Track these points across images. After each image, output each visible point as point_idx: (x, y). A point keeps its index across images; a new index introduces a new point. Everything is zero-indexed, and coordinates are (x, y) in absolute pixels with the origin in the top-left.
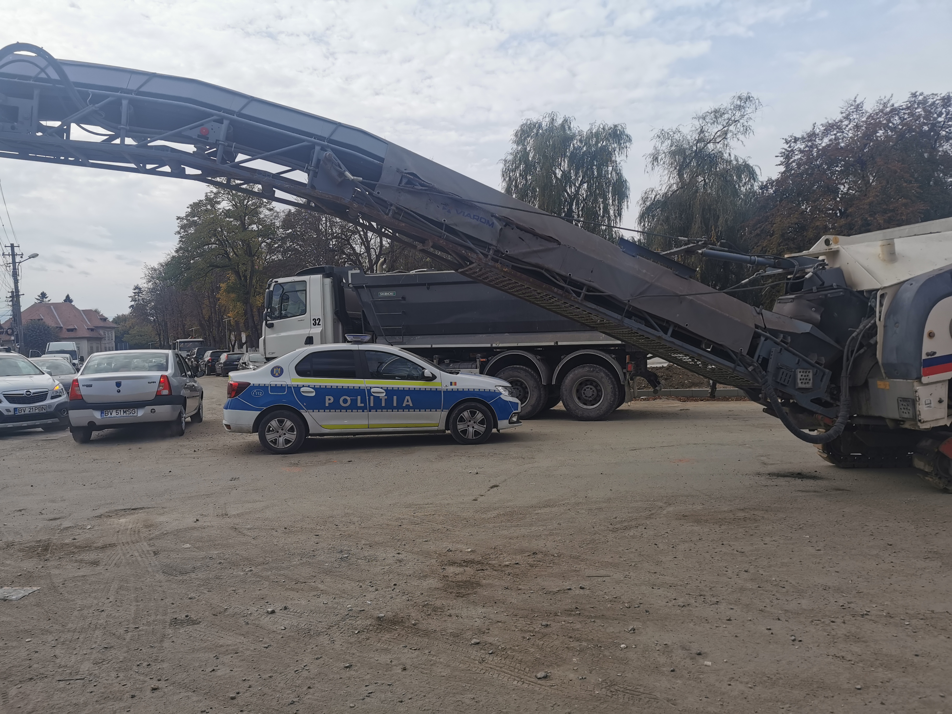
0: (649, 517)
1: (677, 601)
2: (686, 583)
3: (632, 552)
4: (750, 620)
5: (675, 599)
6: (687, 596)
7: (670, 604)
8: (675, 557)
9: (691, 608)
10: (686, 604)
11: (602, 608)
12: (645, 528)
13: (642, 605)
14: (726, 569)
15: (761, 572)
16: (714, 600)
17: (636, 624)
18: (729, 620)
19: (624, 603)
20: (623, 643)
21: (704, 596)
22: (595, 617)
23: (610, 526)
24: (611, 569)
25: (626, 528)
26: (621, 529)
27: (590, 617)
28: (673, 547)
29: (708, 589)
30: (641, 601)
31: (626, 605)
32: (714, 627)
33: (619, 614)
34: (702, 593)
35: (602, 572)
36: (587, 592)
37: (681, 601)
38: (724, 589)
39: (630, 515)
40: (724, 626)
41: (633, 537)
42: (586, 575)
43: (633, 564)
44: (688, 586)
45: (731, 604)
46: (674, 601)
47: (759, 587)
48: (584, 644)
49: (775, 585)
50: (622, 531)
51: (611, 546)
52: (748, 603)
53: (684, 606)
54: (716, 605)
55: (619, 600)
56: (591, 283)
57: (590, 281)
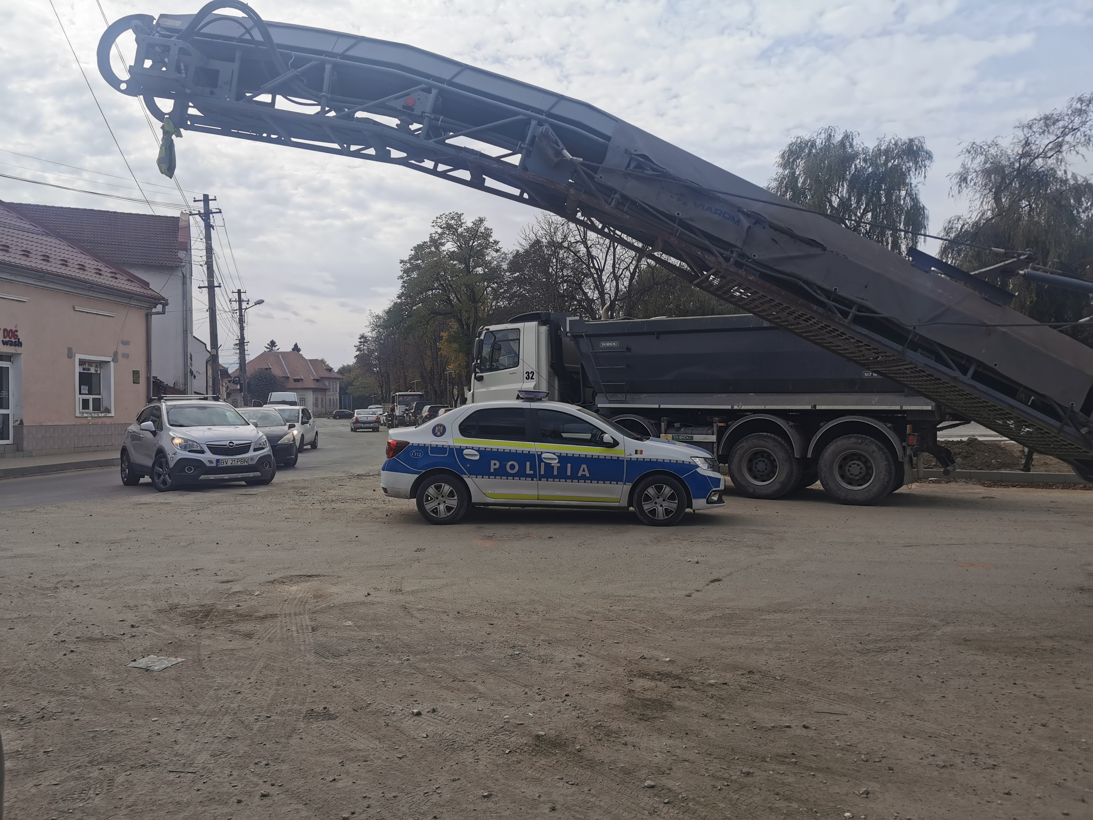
0: (915, 638)
1: (936, 758)
2: (953, 733)
3: (883, 685)
4: (1040, 798)
5: (933, 756)
6: (951, 754)
7: (925, 762)
8: (944, 697)
9: (954, 771)
10: (948, 764)
11: (828, 758)
12: (907, 653)
13: (885, 759)
14: (1015, 720)
15: (1066, 728)
16: (991, 762)
17: (873, 786)
18: (1007, 794)
19: (860, 753)
20: (848, 811)
21: (977, 754)
22: (817, 769)
23: (859, 646)
24: (850, 705)
25: (881, 651)
26: (873, 651)
27: (810, 769)
28: (943, 682)
29: (983, 745)
30: (885, 754)
31: (863, 757)
32: (984, 802)
33: (851, 768)
34: (974, 751)
35: (837, 708)
36: (812, 733)
37: (940, 760)
38: (1007, 748)
39: (890, 633)
40: (999, 802)
41: (889, 664)
42: (815, 709)
43: (882, 701)
44: (955, 740)
45: (1014, 770)
46: (931, 758)
47: (1059, 750)
48: (795, 805)
49: (1085, 750)
50: (874, 654)
51: (855, 672)
52: (1040, 772)
53: (944, 766)
54: (992, 771)
55: (855, 749)
56: (864, 301)
57: (863, 299)
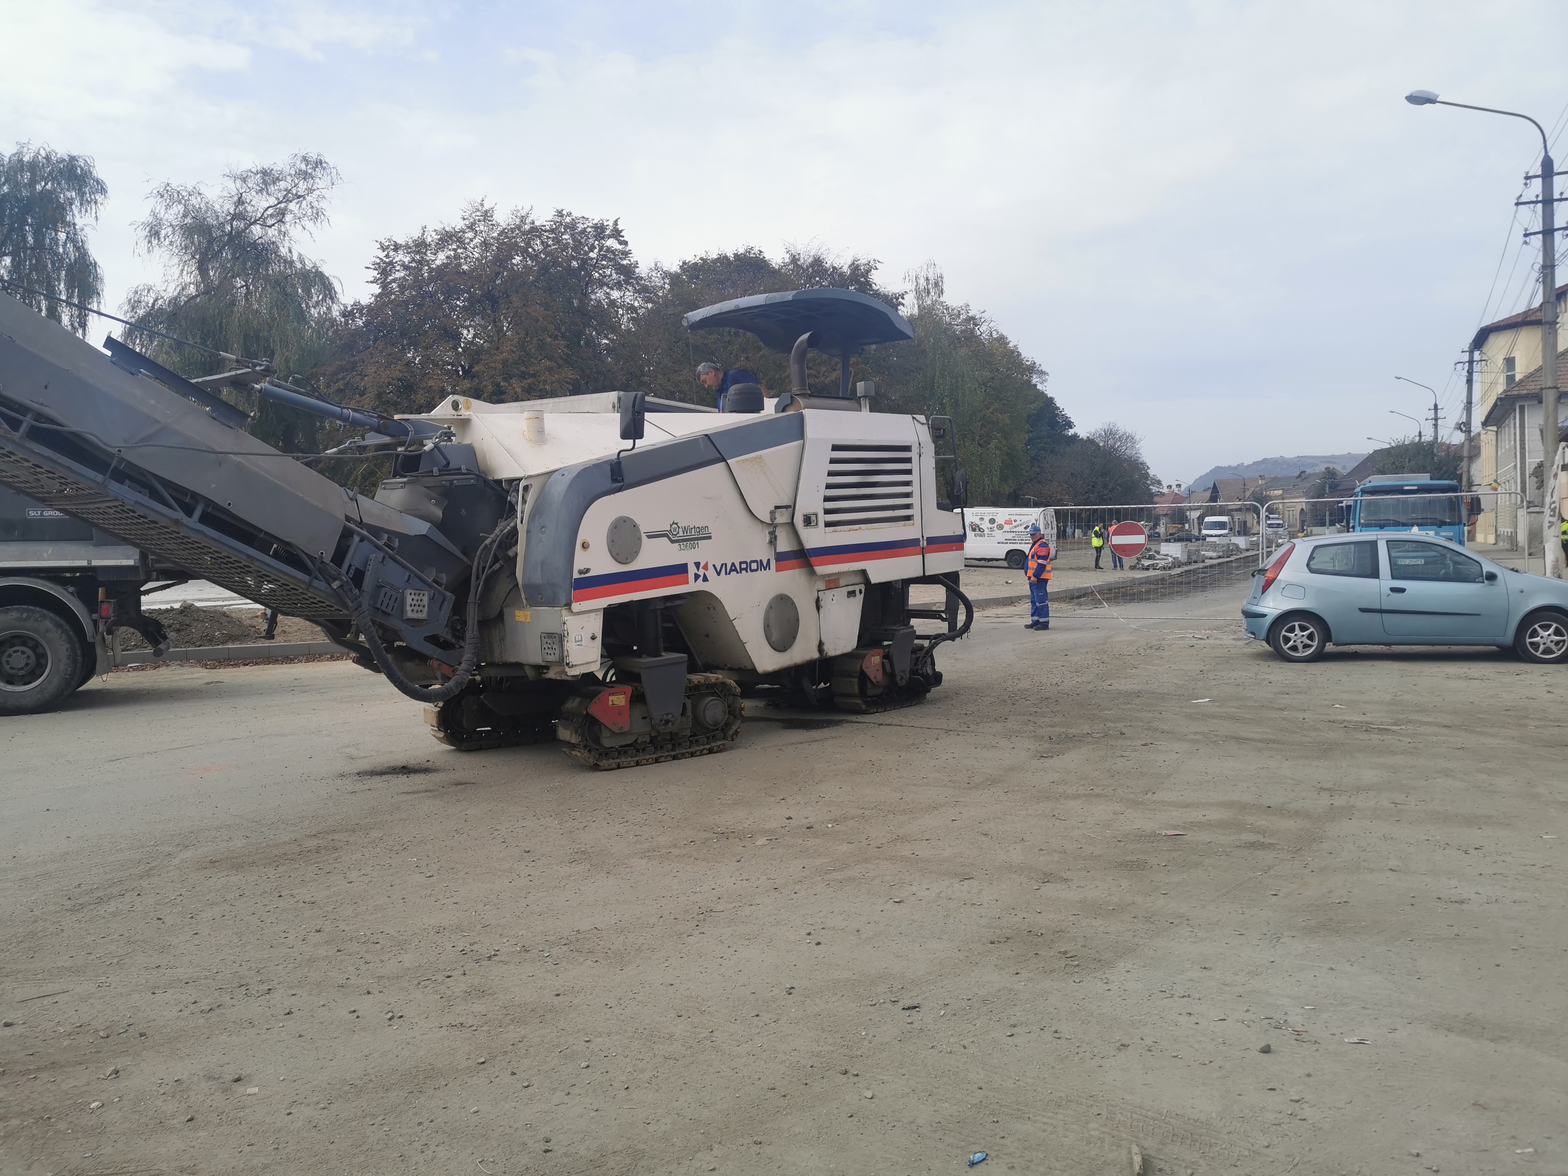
0: (147, 874)
1: (199, 1004)
2: (215, 971)
3: (112, 941)
4: (324, 1005)
5: (195, 1003)
6: (217, 994)
7: (186, 1013)
8: (196, 934)
9: (223, 1011)
10: (214, 1006)
11: (51, 1051)
12: (139, 895)
13: (132, 1027)
14: (286, 935)
15: (342, 927)
16: (265, 987)
17: (121, 1062)
18: (289, 1014)
19: (96, 1031)
20: (94, 1101)
21: (247, 985)
22: (38, 1069)
23: (68, 902)
24: (69, 979)
25: (100, 901)
26: (90, 904)
27: (23, 1073)
28: (192, 917)
29: (253, 973)
30: (131, 1021)
31: (101, 1034)
32: (264, 1031)
33: (88, 1052)
34: (243, 982)
35: (50, 988)
36: (18, 1030)
37: (204, 1005)
38: (281, 967)
39: (109, 876)
40: (281, 1025)
41: (114, 915)
42: (17, 999)
43: (115, 961)
44: (219, 977)
45: (292, 988)
46: (192, 1007)
47: (338, 951)
48: (15, 1122)
49: (364, 943)
50: (92, 907)
51: (69, 937)
52: (320, 979)
53: (211, 1010)
54: (268, 996)
55: (88, 1028)
56: (43, 407)
57: (42, 404)
